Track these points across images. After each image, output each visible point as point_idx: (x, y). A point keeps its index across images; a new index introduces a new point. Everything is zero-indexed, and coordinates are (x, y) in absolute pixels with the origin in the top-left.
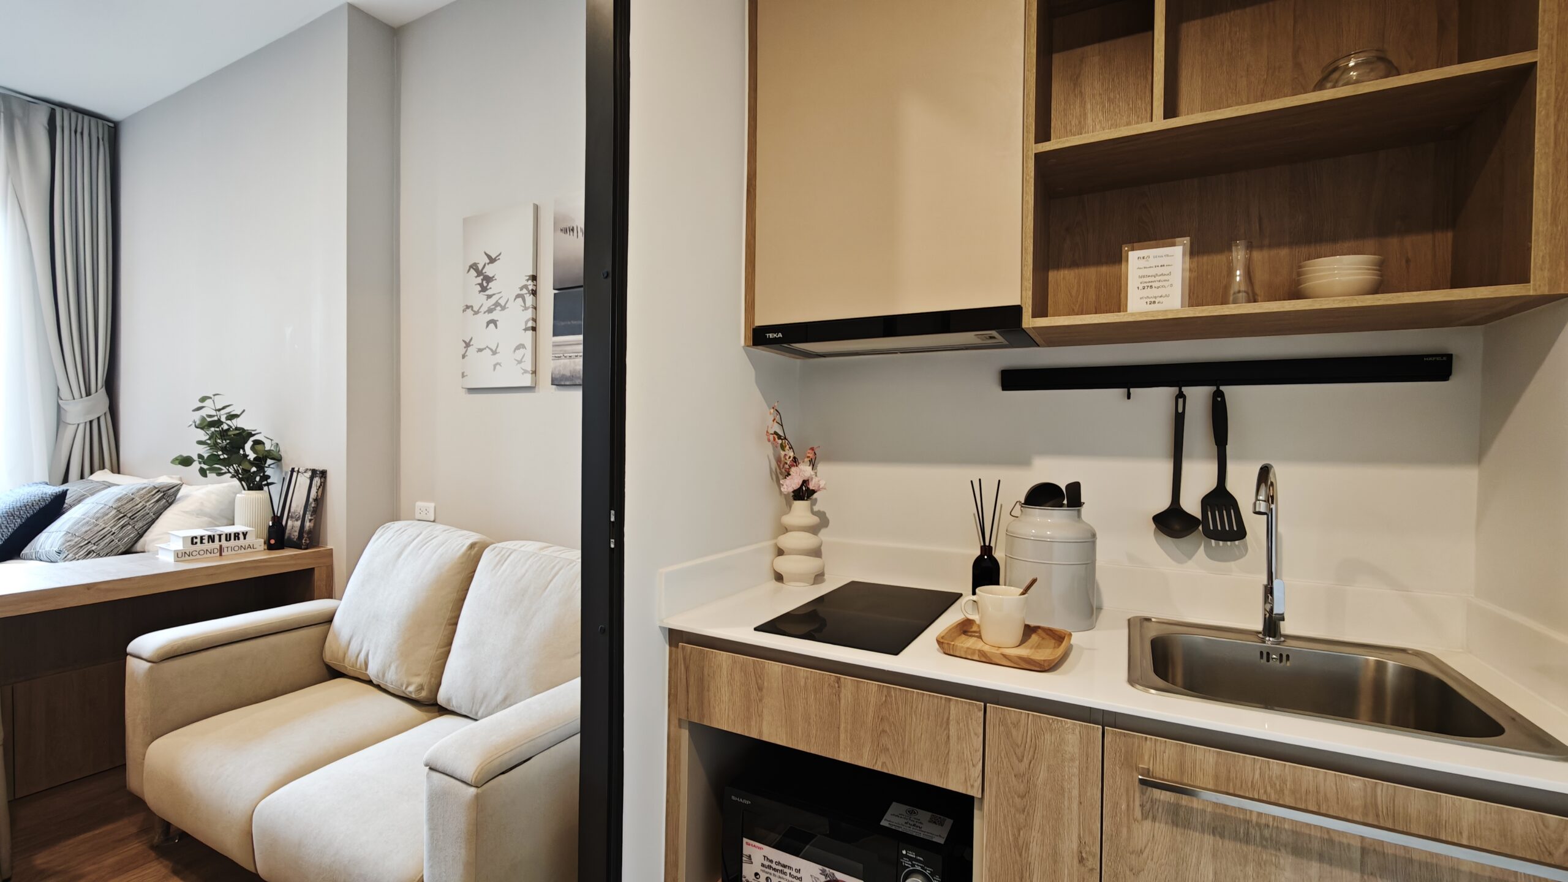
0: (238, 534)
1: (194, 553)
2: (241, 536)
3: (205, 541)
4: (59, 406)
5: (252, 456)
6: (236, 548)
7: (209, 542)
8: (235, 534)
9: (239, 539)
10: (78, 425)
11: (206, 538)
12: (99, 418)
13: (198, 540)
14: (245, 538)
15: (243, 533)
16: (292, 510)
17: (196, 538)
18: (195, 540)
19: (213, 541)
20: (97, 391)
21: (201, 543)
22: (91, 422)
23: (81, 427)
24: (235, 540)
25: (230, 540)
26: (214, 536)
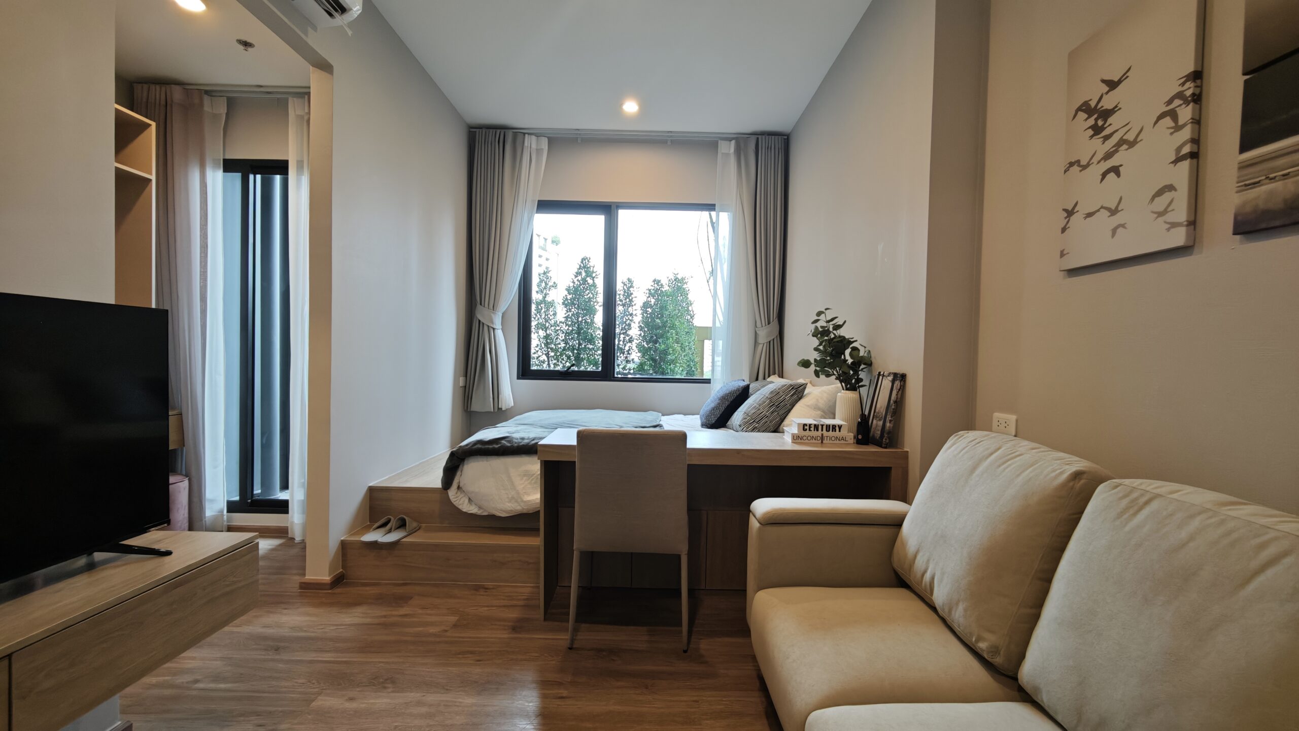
0: (835, 426)
1: (805, 438)
2: (837, 429)
4: (756, 332)
5: (850, 361)
6: (833, 439)
7: (814, 430)
9: (835, 431)
11: (813, 426)
12: (773, 340)
14: (840, 431)
16: (877, 411)
18: (806, 427)
19: (818, 430)
20: (773, 321)
21: (810, 430)
22: (770, 342)
23: (765, 344)
24: (832, 431)
25: (829, 431)
26: (818, 425)
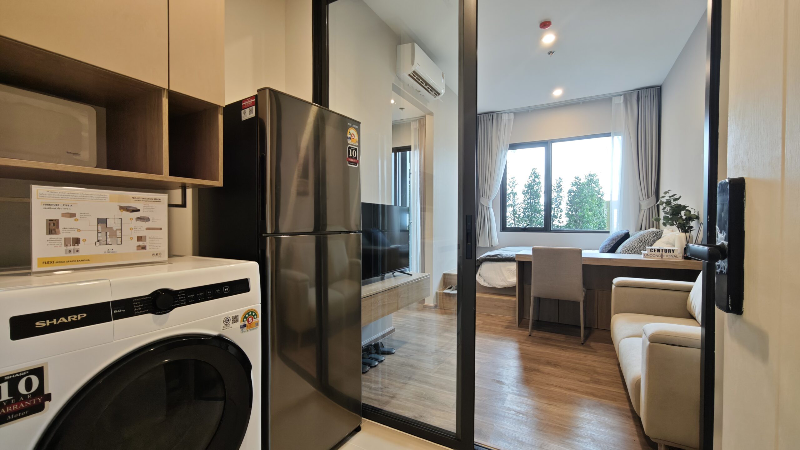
0: (670, 250)
1: (651, 255)
2: (672, 251)
3: (656, 251)
4: (640, 204)
5: (684, 217)
6: (669, 256)
7: (657, 252)
8: (669, 250)
9: (670, 252)
10: (645, 210)
11: (656, 250)
12: (652, 207)
13: (653, 250)
14: (673, 252)
15: (672, 250)
17: (652, 249)
18: (652, 250)
19: (659, 252)
20: (651, 196)
21: (654, 252)
22: (649, 209)
23: (646, 210)
24: (669, 252)
25: (667, 252)
26: (660, 249)
